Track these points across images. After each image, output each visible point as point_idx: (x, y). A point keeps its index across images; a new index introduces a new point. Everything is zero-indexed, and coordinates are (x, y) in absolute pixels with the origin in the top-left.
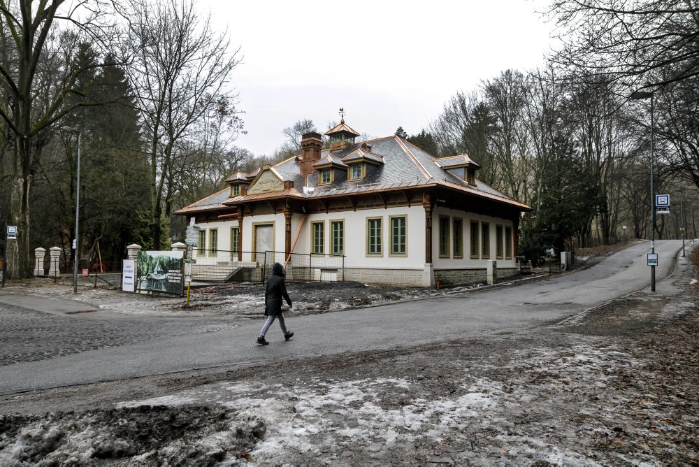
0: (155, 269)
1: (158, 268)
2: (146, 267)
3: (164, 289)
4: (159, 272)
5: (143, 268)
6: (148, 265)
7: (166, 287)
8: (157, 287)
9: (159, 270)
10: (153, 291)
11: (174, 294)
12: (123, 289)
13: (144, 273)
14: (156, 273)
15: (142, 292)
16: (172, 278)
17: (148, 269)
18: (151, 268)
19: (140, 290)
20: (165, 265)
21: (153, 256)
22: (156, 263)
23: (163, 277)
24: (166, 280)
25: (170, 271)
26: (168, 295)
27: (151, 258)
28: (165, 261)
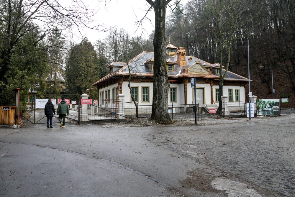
0: (267, 106)
1: (268, 106)
2: (262, 105)
3: (271, 114)
4: (268, 107)
5: (260, 106)
6: (263, 105)
7: (272, 113)
8: (268, 113)
9: (269, 106)
10: (266, 115)
11: (277, 115)
12: (247, 117)
13: (261, 108)
14: (267, 108)
15: (260, 116)
16: (275, 109)
17: (263, 106)
18: (264, 106)
19: (259, 116)
20: (271, 104)
21: (265, 101)
22: (267, 104)
23: (271, 109)
24: (272, 110)
25: (273, 107)
26: (274, 116)
27: (264, 102)
28: (271, 103)
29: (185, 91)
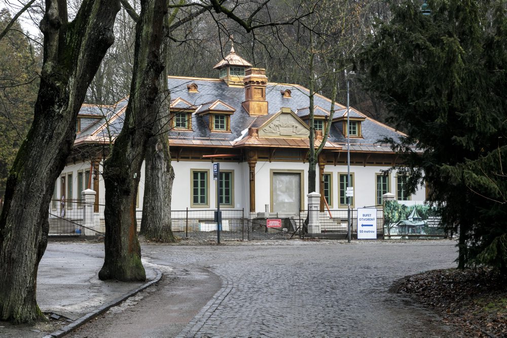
0: (411, 216)
1: (414, 215)
2: (396, 214)
3: (423, 233)
4: (414, 219)
5: (393, 217)
6: (400, 213)
7: (425, 231)
8: (413, 231)
9: (416, 216)
10: (408, 236)
11: (438, 236)
12: (358, 238)
13: (395, 221)
14: (412, 220)
15: (392, 238)
16: (432, 223)
17: (400, 217)
18: (403, 216)
19: (390, 236)
20: (424, 212)
21: (406, 205)
22: (412, 211)
23: (422, 223)
24: (426, 225)
25: (429, 217)
26: (430, 237)
27: (404, 207)
28: (423, 210)
29: (250, 181)
